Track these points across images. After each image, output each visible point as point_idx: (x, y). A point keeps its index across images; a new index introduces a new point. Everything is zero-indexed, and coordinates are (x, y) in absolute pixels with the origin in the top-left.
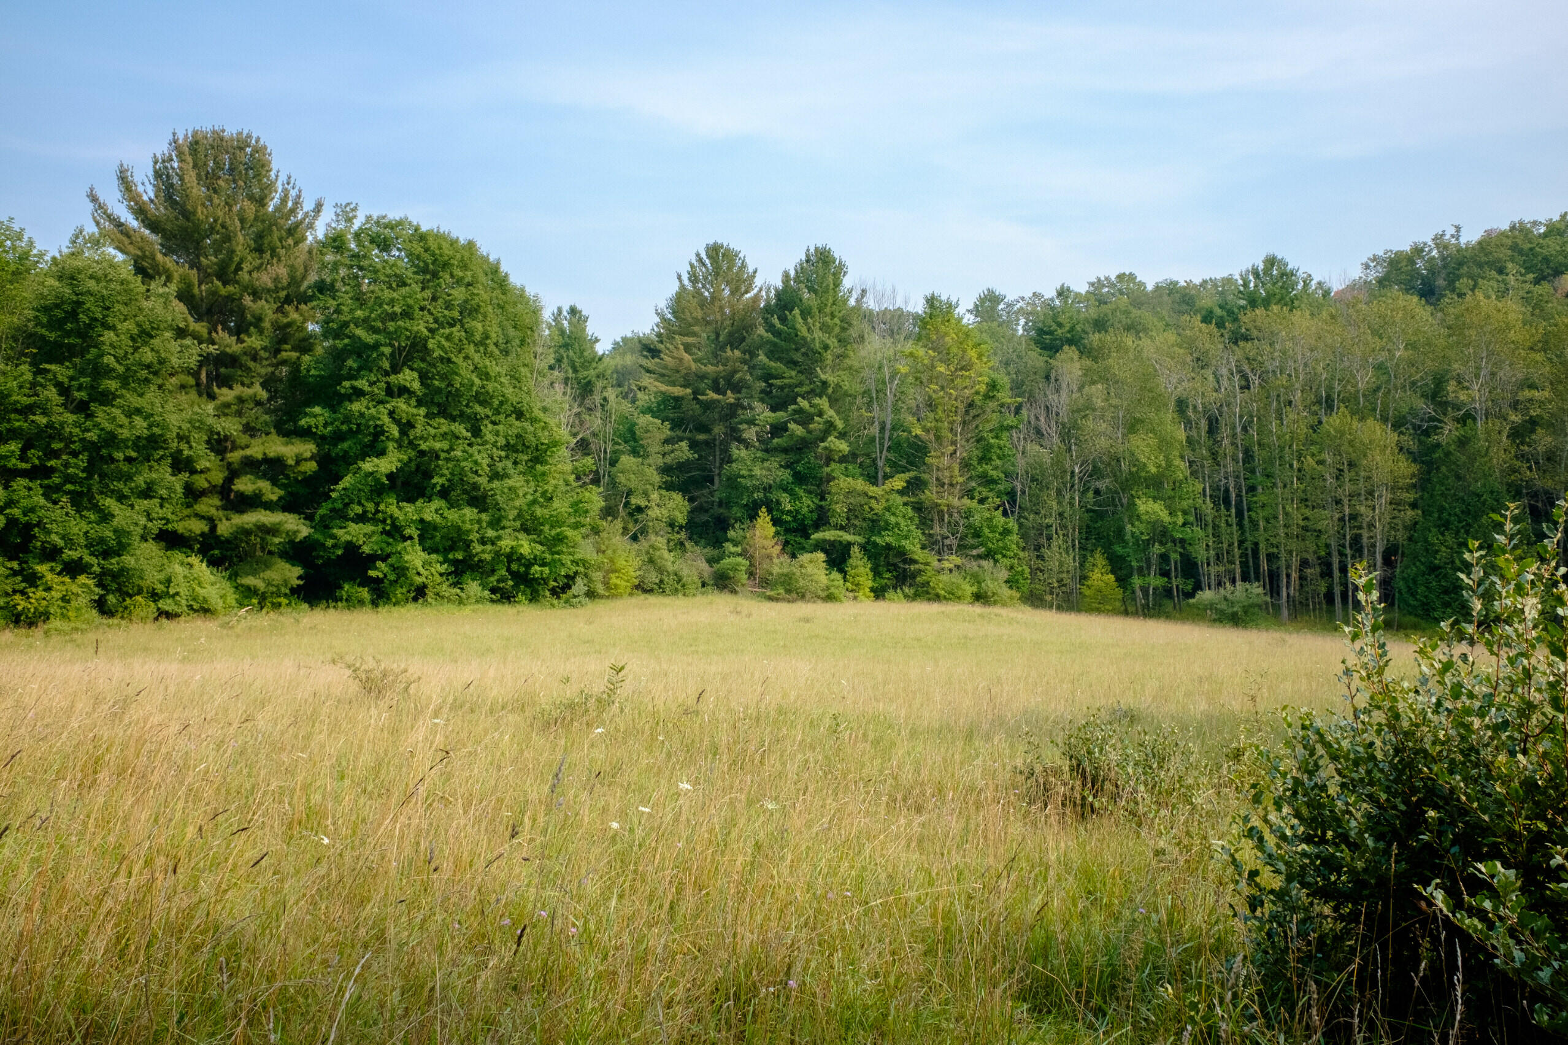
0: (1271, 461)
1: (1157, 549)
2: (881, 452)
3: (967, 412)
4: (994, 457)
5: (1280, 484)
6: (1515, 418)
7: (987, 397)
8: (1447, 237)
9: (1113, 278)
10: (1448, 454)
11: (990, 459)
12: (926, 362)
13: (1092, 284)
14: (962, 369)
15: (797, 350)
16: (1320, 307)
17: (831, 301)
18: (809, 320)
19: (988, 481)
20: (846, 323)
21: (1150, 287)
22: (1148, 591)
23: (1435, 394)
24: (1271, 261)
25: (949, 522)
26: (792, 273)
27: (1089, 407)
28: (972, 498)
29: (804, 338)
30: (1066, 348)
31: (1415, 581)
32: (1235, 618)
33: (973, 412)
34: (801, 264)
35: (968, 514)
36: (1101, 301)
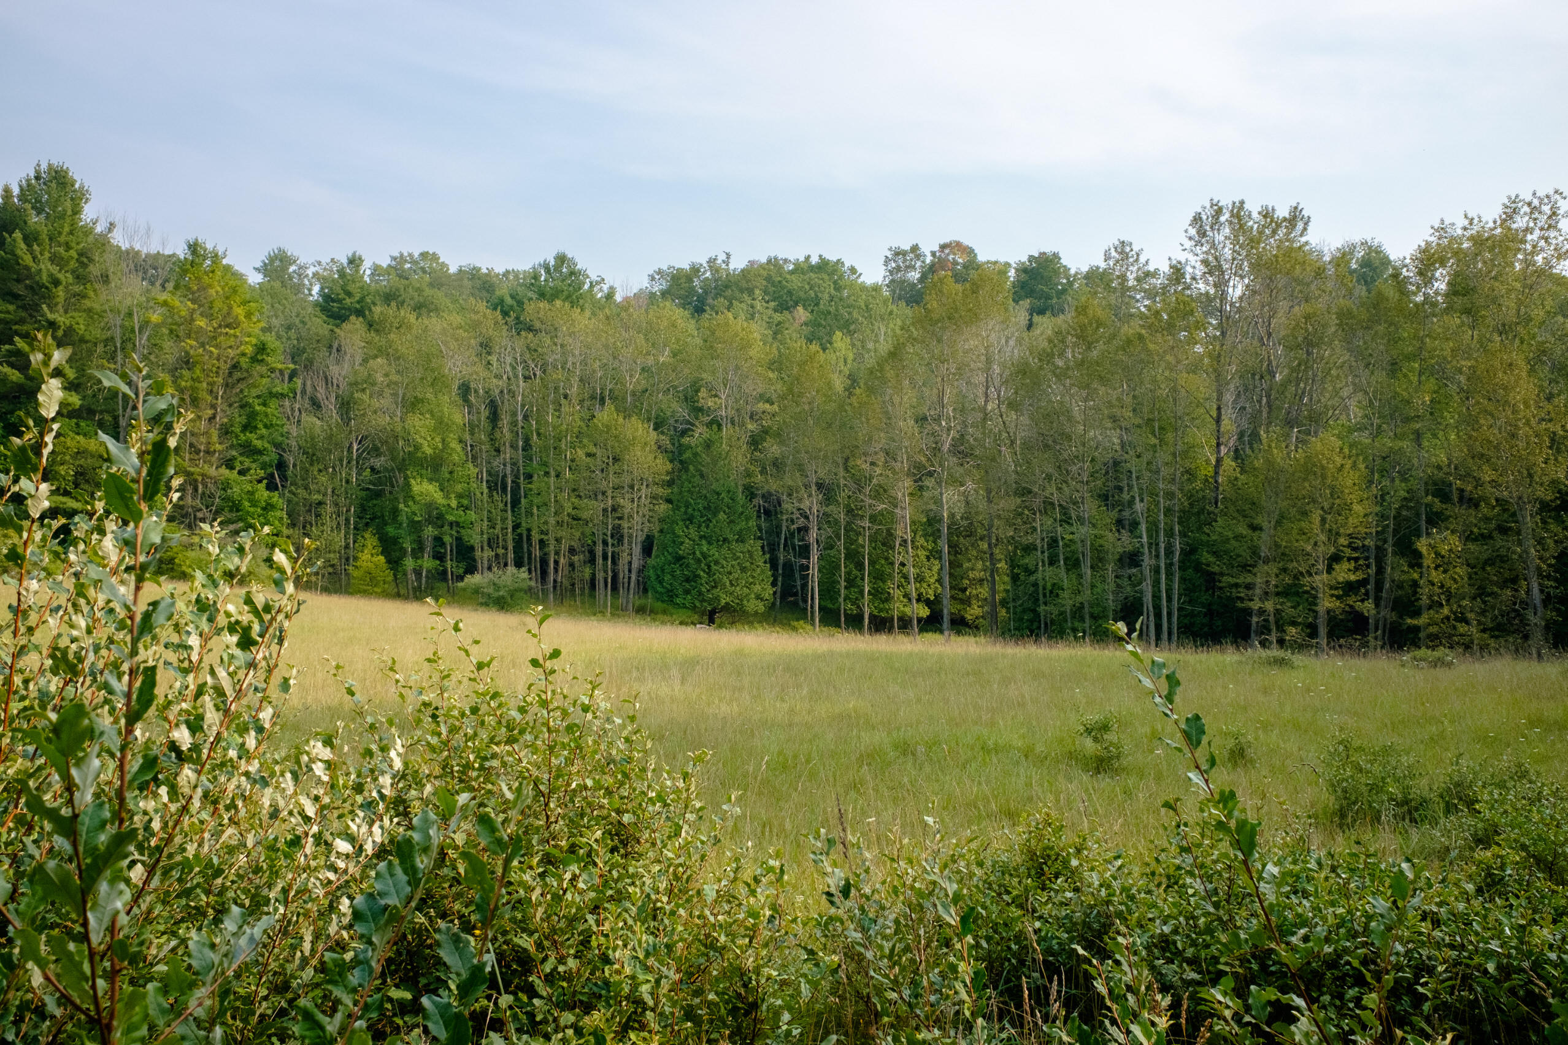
0: (546, 448)
1: (429, 531)
2: (125, 410)
3: (230, 374)
4: (260, 426)
5: (553, 473)
6: (751, 426)
7: (254, 360)
8: (719, 261)
9: (416, 255)
10: (696, 455)
11: (256, 428)
12: (183, 313)
13: (394, 258)
14: (228, 326)
15: (18, 281)
16: (602, 308)
17: (67, 229)
18: (35, 247)
19: (249, 450)
20: (85, 258)
21: (453, 269)
22: (420, 574)
23: (690, 399)
24: (561, 259)
25: (203, 493)
26: (16, 191)
27: (370, 381)
28: (232, 468)
29: (27, 268)
30: (353, 318)
31: (663, 570)
32: (502, 603)
33: (237, 375)
34: (28, 180)
35: (226, 486)
36: (403, 275)
